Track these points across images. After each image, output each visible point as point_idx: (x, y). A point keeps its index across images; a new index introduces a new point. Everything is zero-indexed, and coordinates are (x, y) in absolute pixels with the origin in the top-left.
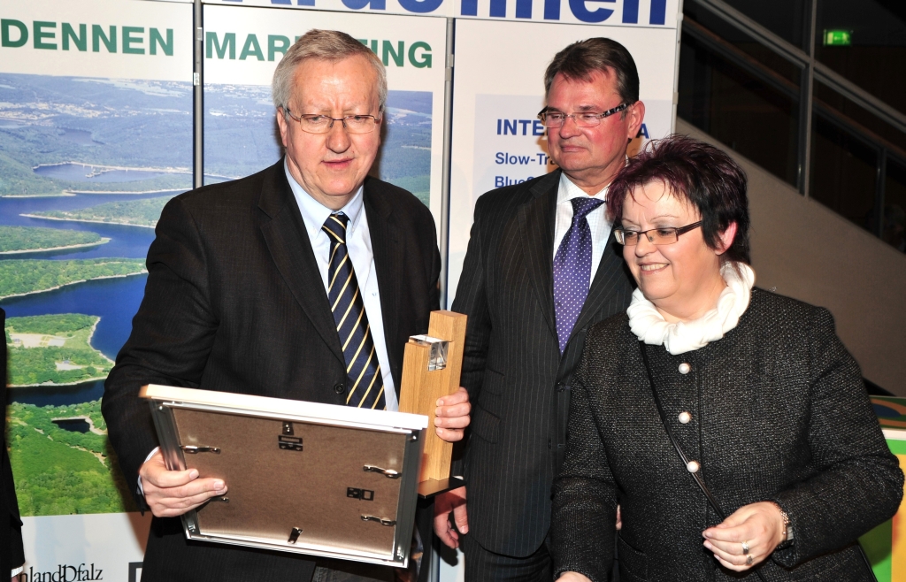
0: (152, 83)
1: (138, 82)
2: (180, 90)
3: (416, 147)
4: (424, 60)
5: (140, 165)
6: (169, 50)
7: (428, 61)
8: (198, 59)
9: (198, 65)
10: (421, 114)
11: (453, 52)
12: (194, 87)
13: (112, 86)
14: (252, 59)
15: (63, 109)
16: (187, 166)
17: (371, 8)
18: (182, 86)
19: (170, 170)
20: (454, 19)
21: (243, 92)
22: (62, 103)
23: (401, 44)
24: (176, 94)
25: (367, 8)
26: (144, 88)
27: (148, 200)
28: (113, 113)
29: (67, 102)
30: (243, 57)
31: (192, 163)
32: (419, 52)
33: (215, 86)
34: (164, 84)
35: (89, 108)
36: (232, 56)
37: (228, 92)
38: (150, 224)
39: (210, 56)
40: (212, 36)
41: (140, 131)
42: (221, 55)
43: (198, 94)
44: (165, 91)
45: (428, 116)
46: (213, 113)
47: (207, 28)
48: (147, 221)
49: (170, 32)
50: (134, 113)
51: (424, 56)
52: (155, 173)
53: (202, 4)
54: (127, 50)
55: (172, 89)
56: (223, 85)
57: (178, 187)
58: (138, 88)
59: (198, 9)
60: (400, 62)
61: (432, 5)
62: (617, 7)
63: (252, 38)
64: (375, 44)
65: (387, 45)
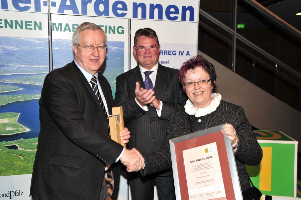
0: (35, 39)
1: (30, 38)
2: (44, 41)
3: (120, 59)
4: (121, 32)
5: (32, 65)
6: (40, 28)
7: (123, 32)
8: (50, 31)
9: (50, 33)
10: (121, 49)
11: (130, 29)
12: (49, 40)
13: (22, 40)
14: (67, 31)
15: (6, 47)
16: (47, 65)
17: (105, 15)
18: (45, 40)
19: (42, 66)
20: (131, 19)
21: (65, 42)
22: (5, 45)
23: (114, 27)
24: (43, 42)
25: (103, 16)
26: (32, 40)
27: (35, 76)
28: (22, 48)
29: (7, 45)
30: (64, 31)
31: (49, 64)
32: (120, 29)
33: (56, 40)
34: (39, 39)
35: (15, 47)
36: (61, 30)
37: (60, 42)
38: (36, 84)
39: (54, 30)
40: (54, 24)
41: (32, 54)
42: (57, 30)
43: (50, 43)
44: (39, 41)
45: (123, 49)
46: (55, 48)
47: (53, 22)
48: (35, 83)
49: (40, 23)
50: (29, 48)
51: (121, 31)
52: (37, 67)
53: (51, 14)
54: (26, 28)
55: (42, 41)
56: (58, 40)
57: (45, 72)
58: (31, 40)
59: (50, 15)
60: (114, 32)
61: (123, 15)
62: (180, 16)
63: (67, 25)
64: (106, 27)
65: (110, 27)
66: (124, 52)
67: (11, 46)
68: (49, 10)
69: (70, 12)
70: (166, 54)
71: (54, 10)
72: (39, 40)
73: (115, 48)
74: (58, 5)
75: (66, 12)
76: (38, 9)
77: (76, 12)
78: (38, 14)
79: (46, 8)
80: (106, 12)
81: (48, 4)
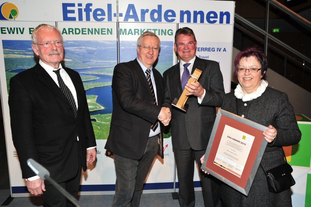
0: (108, 41)
1: (104, 41)
2: (114, 43)
4: (171, 34)
5: (105, 60)
6: (111, 33)
8: (118, 35)
9: (118, 37)
10: (171, 47)
12: (117, 42)
13: (99, 42)
14: (130, 35)
15: (88, 48)
19: (112, 61)
20: (178, 24)
21: (128, 42)
23: (166, 30)
24: (113, 43)
25: (157, 22)
27: (107, 68)
28: (99, 49)
29: (89, 46)
30: (128, 34)
31: (117, 59)
33: (122, 41)
34: (110, 41)
35: (94, 48)
36: (126, 34)
38: (108, 74)
39: (121, 34)
40: (121, 30)
42: (123, 34)
43: (118, 43)
44: (111, 43)
46: (122, 48)
47: (120, 28)
49: (111, 29)
50: (104, 48)
51: (171, 33)
52: (109, 62)
53: (119, 22)
54: (102, 34)
55: (112, 42)
56: (124, 41)
58: (104, 42)
59: (118, 24)
60: (165, 34)
61: (173, 20)
62: (218, 20)
63: (130, 30)
64: (159, 30)
65: (162, 30)
67: (92, 47)
68: (118, 20)
69: (132, 20)
70: (206, 51)
71: (121, 19)
72: (110, 42)
73: (166, 46)
74: (124, 15)
75: (130, 20)
76: (110, 19)
77: (137, 20)
78: (110, 23)
79: (116, 18)
80: (159, 19)
81: (117, 15)
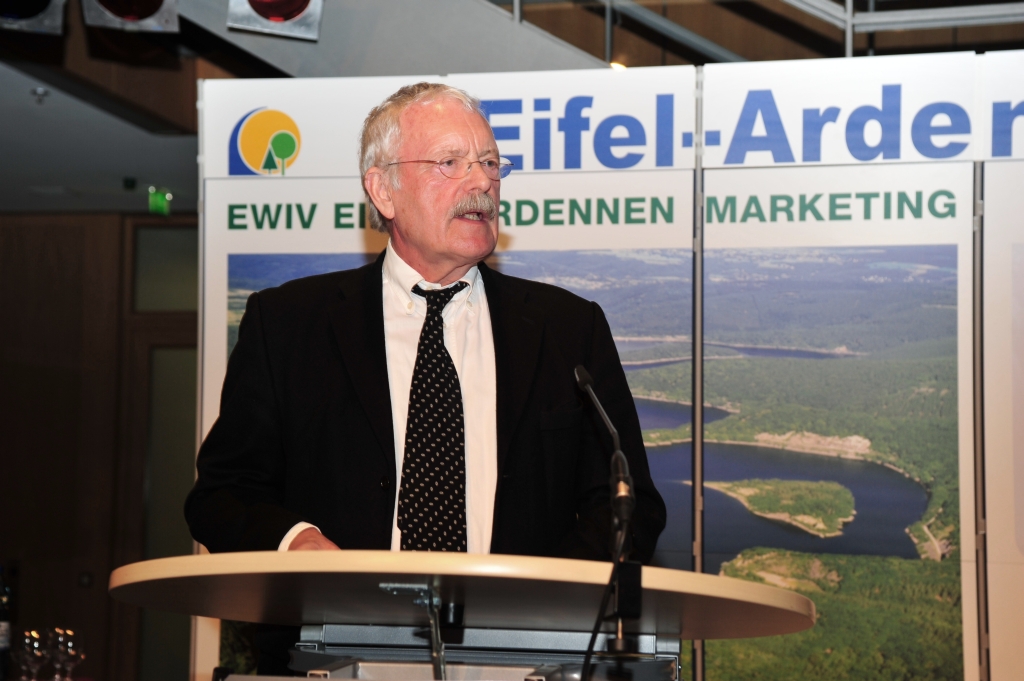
0: (653, 252)
1: (638, 251)
2: (680, 257)
3: (939, 306)
4: (946, 210)
5: (639, 334)
6: (669, 218)
7: (952, 210)
8: (699, 224)
9: (697, 231)
10: (945, 269)
11: (982, 198)
12: (694, 254)
13: (614, 258)
14: (753, 221)
15: (569, 282)
16: (686, 334)
17: (885, 157)
18: (682, 253)
19: (669, 339)
20: (983, 164)
21: (744, 255)
22: (567, 276)
23: (919, 195)
24: (675, 261)
25: (880, 158)
26: (645, 258)
27: (647, 371)
28: (614, 284)
29: (572, 275)
30: (744, 219)
31: (690, 330)
32: (940, 204)
33: (715, 251)
34: (664, 252)
35: (592, 280)
36: (733, 219)
37: (728, 256)
38: (648, 395)
39: (710, 220)
40: (713, 201)
41: (640, 300)
42: (721, 219)
43: (697, 259)
44: (664, 258)
45: (952, 271)
46: (713, 279)
47: (708, 193)
48: (646, 392)
49: (670, 201)
50: (634, 282)
51: (946, 205)
52: (653, 343)
53: (703, 170)
54: (629, 220)
55: (672, 256)
56: (724, 250)
57: (678, 356)
58: (638, 257)
59: (699, 175)
60: (917, 213)
61: (955, 149)
63: (753, 200)
64: (888, 196)
65: (903, 197)
66: (954, 283)
67: (582, 276)
68: (698, 159)
69: (765, 157)
71: (715, 156)
72: (663, 255)
73: (923, 269)
74: (726, 139)
75: (753, 157)
76: (665, 158)
77: (783, 154)
78: (665, 173)
79: (691, 151)
80: (890, 147)
81: (695, 139)
